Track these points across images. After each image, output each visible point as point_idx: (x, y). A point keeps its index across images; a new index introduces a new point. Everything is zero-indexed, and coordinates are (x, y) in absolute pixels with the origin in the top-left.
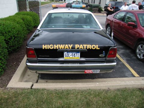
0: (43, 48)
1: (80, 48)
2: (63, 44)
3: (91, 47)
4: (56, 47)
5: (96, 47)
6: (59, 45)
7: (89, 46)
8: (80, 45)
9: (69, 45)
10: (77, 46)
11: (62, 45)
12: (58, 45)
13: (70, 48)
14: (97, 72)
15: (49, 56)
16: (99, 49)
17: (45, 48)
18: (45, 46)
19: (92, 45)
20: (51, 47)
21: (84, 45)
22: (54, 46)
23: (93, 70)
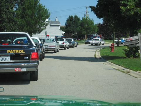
16: (24, 52)
19: (19, 50)
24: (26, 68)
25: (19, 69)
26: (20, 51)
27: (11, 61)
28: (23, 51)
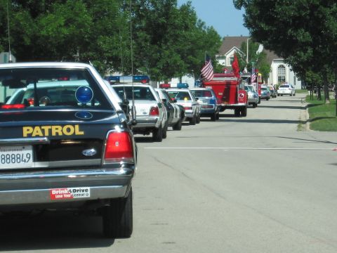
24: (89, 188)
25: (66, 191)
26: (69, 130)
27: (38, 165)
28: (77, 127)
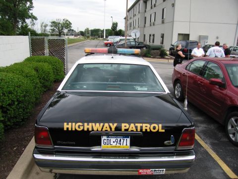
0: (65, 129)
1: (129, 130)
2: (100, 123)
3: (150, 128)
4: (87, 126)
5: (159, 128)
6: (94, 124)
7: (146, 127)
8: (130, 125)
9: (111, 124)
10: (125, 126)
11: (98, 124)
12: (90, 124)
13: (113, 130)
14: (161, 173)
15: (74, 143)
17: (68, 128)
18: (68, 124)
20: (79, 127)
21: (136, 125)
22: (83, 126)
23: (153, 170)
